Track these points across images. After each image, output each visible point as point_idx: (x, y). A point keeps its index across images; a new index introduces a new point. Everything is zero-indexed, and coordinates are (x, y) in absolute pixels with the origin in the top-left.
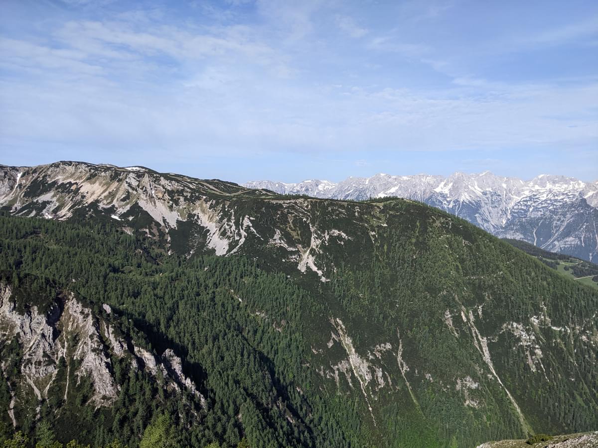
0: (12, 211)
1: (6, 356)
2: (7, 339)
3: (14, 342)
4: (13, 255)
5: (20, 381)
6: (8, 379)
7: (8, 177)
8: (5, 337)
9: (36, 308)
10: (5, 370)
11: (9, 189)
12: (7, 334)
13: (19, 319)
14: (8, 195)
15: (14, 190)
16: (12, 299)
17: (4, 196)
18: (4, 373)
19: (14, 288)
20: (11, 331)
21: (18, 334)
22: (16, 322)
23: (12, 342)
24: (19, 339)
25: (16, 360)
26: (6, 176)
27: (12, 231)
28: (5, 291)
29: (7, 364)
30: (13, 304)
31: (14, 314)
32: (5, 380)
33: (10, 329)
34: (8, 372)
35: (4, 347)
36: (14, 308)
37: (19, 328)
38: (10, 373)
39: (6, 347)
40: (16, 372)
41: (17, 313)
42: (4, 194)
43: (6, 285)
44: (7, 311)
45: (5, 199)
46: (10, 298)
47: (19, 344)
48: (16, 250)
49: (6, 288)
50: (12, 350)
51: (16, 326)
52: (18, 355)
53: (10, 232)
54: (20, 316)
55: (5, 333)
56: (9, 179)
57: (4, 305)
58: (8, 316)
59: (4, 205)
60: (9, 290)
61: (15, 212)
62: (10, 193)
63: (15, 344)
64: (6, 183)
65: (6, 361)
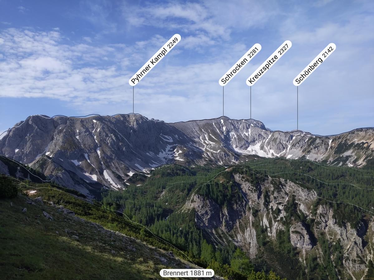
0: (328, 163)
1: (333, 252)
2: (333, 241)
3: (338, 244)
4: (331, 190)
5: (343, 270)
6: (336, 267)
7: (324, 143)
8: (332, 240)
9: (349, 224)
10: (333, 261)
11: (325, 150)
12: (333, 238)
13: (339, 229)
14: (325, 153)
15: (328, 150)
16: (334, 217)
17: (323, 154)
18: (333, 263)
19: (335, 210)
20: (335, 237)
21: (339, 239)
22: (338, 232)
23: (336, 243)
24: (340, 243)
25: (340, 256)
26: (323, 142)
27: (330, 175)
28: (330, 211)
29: (335, 257)
30: (335, 220)
31: (336, 226)
32: (334, 267)
33: (334, 235)
34: (335, 262)
35: (332, 246)
36: (336, 223)
37: (339, 235)
38: (337, 263)
39: (333, 246)
40: (340, 263)
41: (338, 226)
42: (322, 153)
43: (330, 208)
44: (332, 224)
45: (324, 156)
46: (332, 216)
47: (341, 246)
48: (333, 186)
49: (330, 209)
50: (336, 248)
51: (337, 234)
52: (340, 252)
53: (328, 175)
54: (340, 228)
55: (331, 237)
56: (325, 144)
57: (329, 220)
58: (332, 227)
59: (323, 160)
60: (332, 211)
61: (330, 163)
62: (326, 152)
63: (338, 245)
64: (323, 147)
65: (334, 255)
